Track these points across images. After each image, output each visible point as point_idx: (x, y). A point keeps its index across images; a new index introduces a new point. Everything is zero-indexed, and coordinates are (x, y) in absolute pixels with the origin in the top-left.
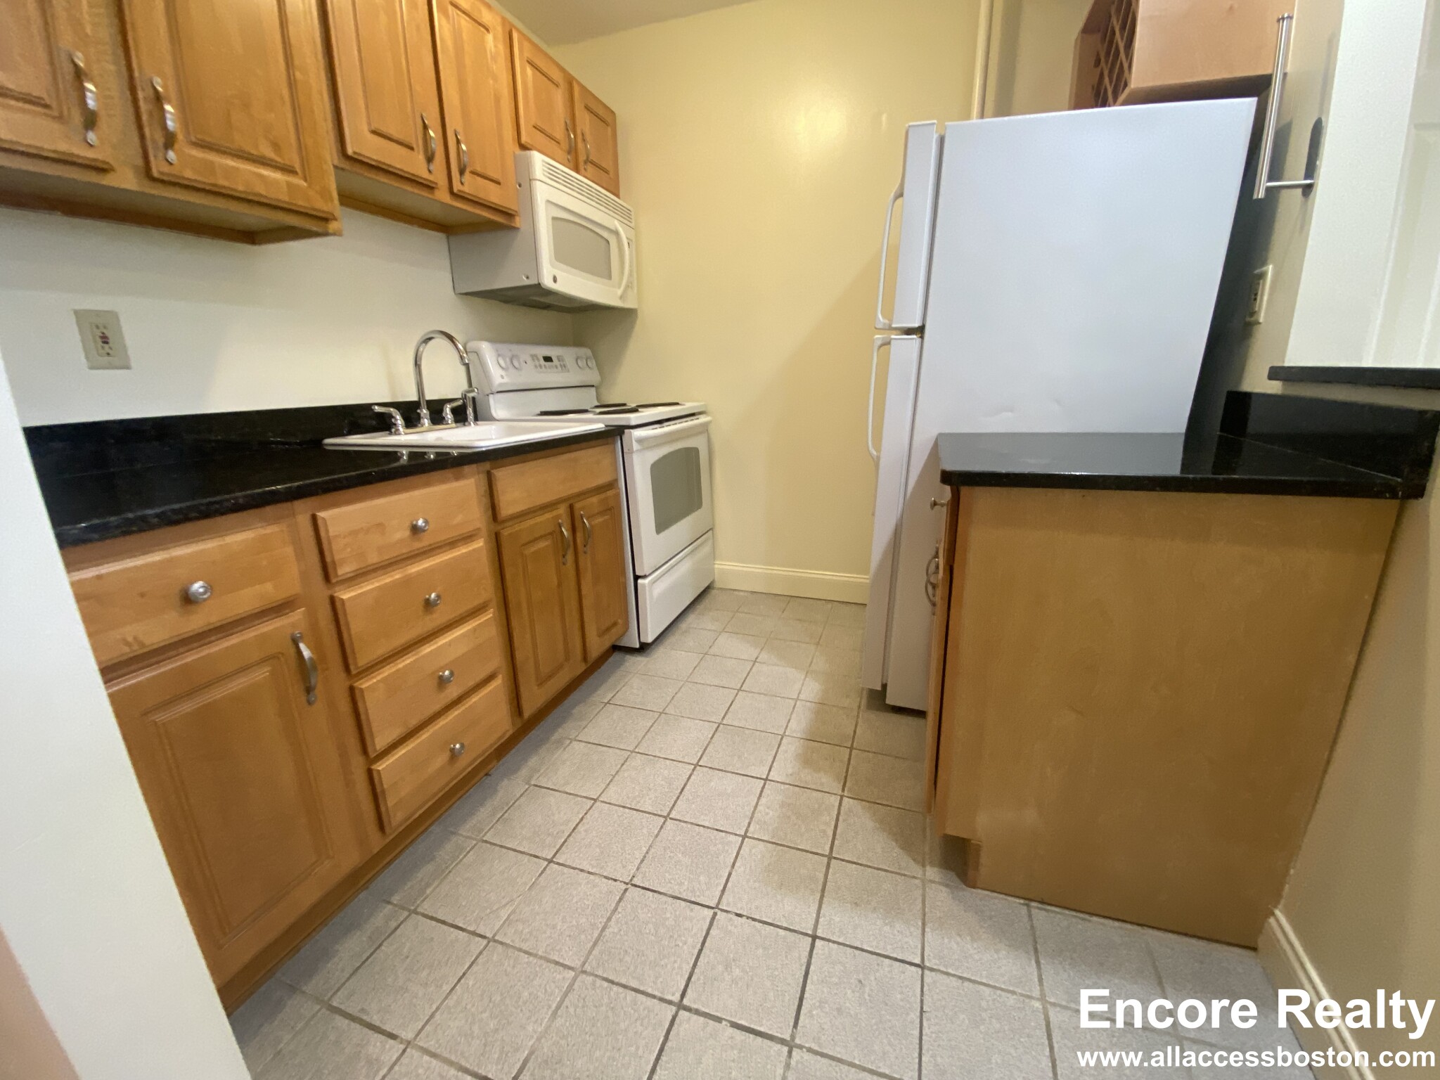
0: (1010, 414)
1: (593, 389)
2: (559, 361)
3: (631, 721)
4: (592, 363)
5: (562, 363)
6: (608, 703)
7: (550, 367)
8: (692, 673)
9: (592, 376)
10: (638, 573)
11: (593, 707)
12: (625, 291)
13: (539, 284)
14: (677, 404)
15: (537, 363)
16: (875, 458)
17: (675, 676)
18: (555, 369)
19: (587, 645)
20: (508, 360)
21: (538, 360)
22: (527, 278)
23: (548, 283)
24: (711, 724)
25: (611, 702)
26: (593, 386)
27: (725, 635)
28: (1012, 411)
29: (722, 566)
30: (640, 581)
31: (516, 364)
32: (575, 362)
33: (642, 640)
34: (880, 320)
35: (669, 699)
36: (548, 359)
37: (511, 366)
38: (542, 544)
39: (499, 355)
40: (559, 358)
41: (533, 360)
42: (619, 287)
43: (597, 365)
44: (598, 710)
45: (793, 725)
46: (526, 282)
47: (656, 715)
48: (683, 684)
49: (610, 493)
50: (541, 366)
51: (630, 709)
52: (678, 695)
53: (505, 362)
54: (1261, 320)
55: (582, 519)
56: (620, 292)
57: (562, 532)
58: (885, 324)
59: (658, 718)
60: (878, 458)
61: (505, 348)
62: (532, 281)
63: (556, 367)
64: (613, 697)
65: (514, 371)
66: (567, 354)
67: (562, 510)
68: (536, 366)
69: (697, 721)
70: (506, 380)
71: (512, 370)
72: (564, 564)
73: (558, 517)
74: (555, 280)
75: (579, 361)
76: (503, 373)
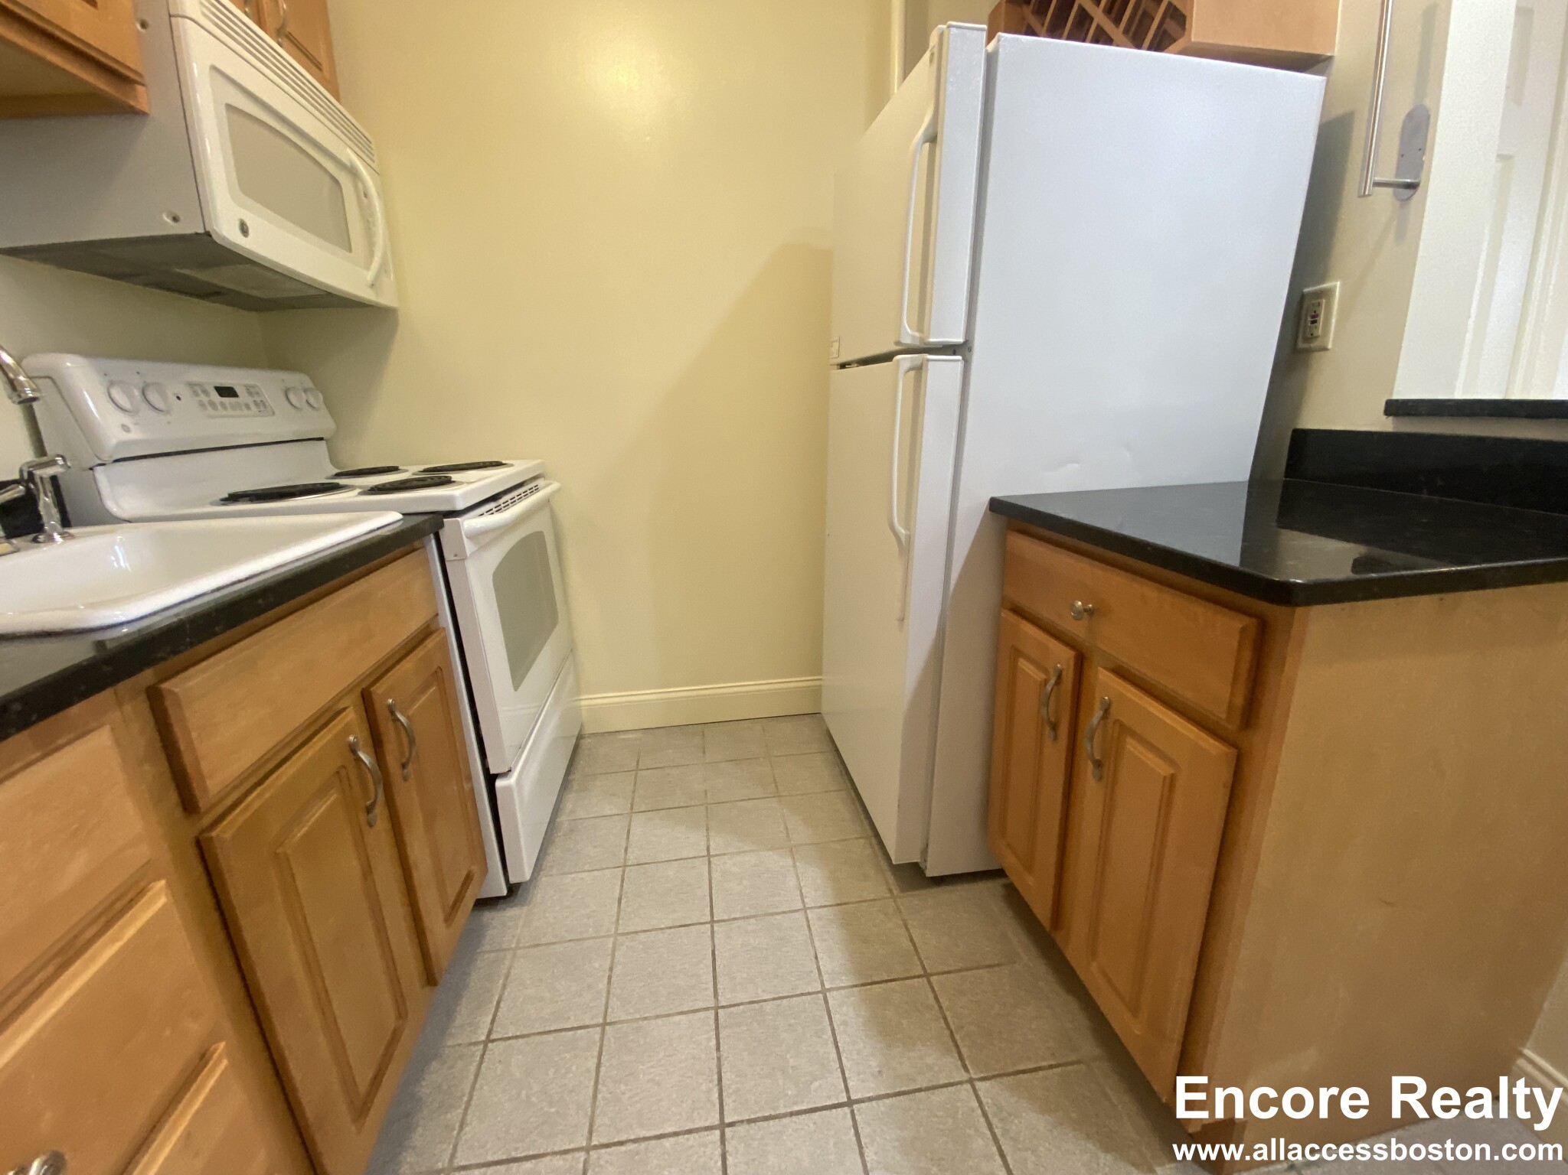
0: (1076, 465)
1: (323, 443)
2: (250, 394)
3: (551, 1072)
4: (317, 400)
5: (258, 400)
6: (489, 1040)
7: (233, 407)
8: (619, 912)
9: (321, 423)
10: (492, 771)
11: (460, 1064)
12: (377, 276)
13: (208, 234)
14: (498, 464)
15: (204, 398)
16: (903, 539)
17: (591, 932)
18: (246, 412)
19: (432, 951)
20: (137, 393)
21: (205, 392)
22: (175, 219)
23: (227, 231)
24: (702, 1014)
25: (494, 1036)
26: (321, 439)
27: (638, 819)
28: (1078, 463)
29: (589, 700)
30: (499, 783)
31: (153, 397)
32: (283, 398)
33: (513, 880)
34: (907, 332)
35: (602, 985)
36: (226, 392)
37: (144, 406)
38: (320, 809)
39: (111, 384)
40: (250, 390)
41: (196, 394)
42: (368, 268)
43: (327, 402)
44: (473, 1069)
45: (826, 965)
46: (169, 228)
47: (596, 1033)
48: (614, 944)
49: (430, 643)
50: (212, 404)
51: (538, 1038)
52: (617, 970)
53: (130, 397)
54: (1330, 346)
55: (392, 713)
56: (370, 276)
57: (359, 760)
58: (913, 337)
59: (602, 1040)
60: (909, 538)
61: (120, 367)
62: (189, 227)
63: (247, 406)
64: (493, 1022)
65: (153, 414)
66: (266, 382)
67: (351, 716)
68: (202, 405)
69: (677, 1018)
70: (135, 435)
71: (146, 411)
72: (370, 825)
73: (346, 731)
74: (244, 229)
75: (292, 397)
76: (126, 420)
